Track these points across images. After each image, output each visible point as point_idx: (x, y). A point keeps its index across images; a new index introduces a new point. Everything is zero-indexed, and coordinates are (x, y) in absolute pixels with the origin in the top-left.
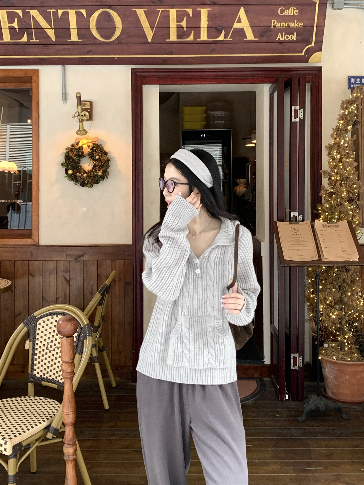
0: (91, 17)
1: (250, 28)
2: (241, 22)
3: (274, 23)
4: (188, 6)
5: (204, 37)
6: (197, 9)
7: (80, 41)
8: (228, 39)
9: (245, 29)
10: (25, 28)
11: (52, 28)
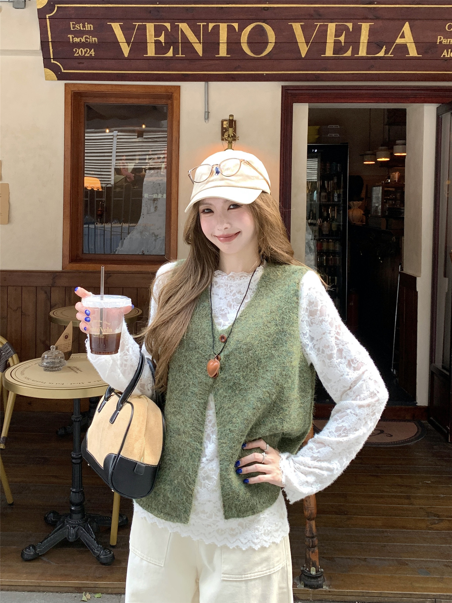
0: (243, 31)
1: (413, 45)
2: (404, 38)
3: (440, 39)
4: (348, 20)
5: (363, 52)
6: (359, 23)
7: (228, 56)
8: (389, 55)
9: (408, 44)
10: (172, 41)
11: (200, 43)
